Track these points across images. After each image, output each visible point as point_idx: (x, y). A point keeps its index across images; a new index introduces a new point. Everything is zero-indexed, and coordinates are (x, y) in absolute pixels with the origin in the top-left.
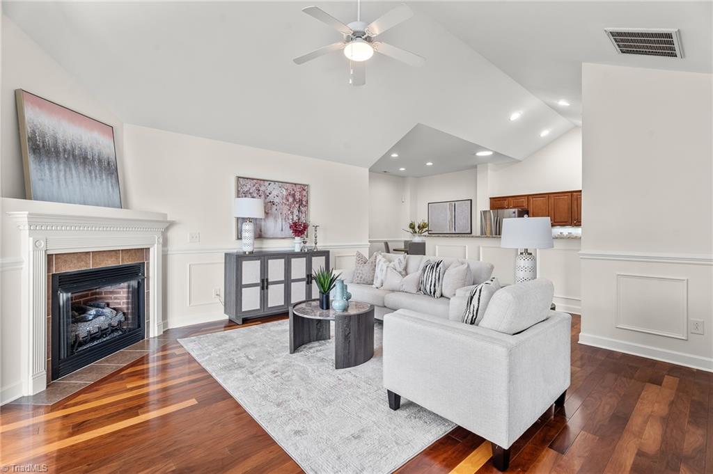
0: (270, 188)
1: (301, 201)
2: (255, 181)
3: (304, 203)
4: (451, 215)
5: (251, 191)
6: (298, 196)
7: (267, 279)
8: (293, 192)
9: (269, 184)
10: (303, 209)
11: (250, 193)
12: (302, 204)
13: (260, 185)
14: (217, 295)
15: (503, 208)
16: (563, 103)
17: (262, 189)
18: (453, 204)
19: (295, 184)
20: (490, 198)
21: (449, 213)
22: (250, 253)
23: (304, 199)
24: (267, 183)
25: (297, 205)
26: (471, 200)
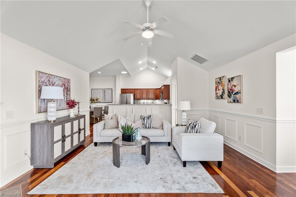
0: (55, 80)
1: (67, 88)
2: (48, 75)
3: (69, 89)
4: (103, 95)
5: (46, 81)
6: (66, 86)
7: (65, 135)
8: (64, 83)
9: (54, 77)
10: (68, 93)
11: (45, 83)
12: (68, 90)
13: (50, 78)
14: (25, 154)
15: (126, 93)
16: (154, 62)
17: (51, 80)
18: (104, 91)
19: (65, 79)
20: (121, 89)
21: (102, 94)
22: (54, 121)
23: (69, 87)
24: (53, 77)
25: (66, 91)
26: (112, 89)
